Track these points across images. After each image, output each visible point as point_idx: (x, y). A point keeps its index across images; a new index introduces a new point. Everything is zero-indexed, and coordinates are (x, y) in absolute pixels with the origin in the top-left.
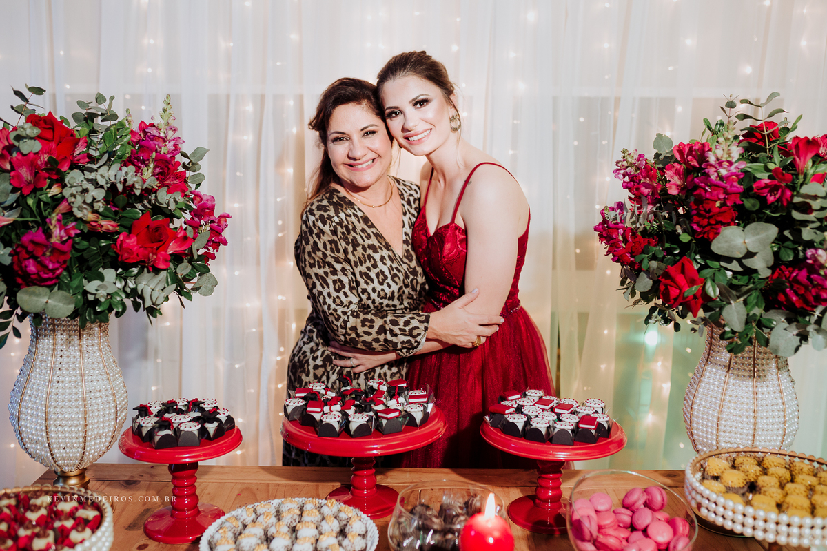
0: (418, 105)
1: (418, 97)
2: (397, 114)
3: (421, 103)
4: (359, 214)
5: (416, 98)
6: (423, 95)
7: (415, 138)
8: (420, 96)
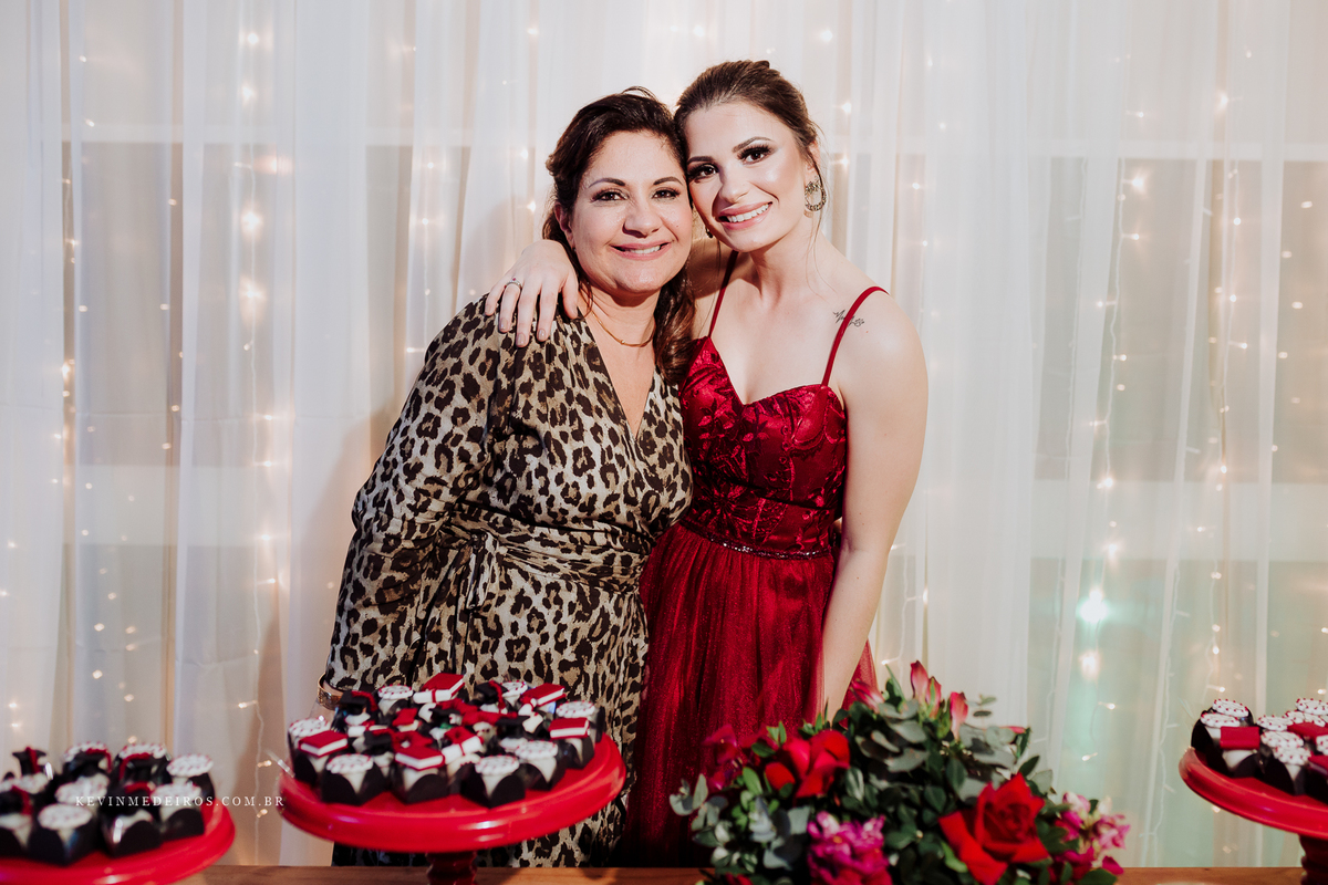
0: (749, 158)
1: (749, 142)
2: (708, 172)
3: (754, 153)
4: (584, 338)
5: (745, 144)
6: (759, 138)
7: (740, 218)
8: (753, 140)
